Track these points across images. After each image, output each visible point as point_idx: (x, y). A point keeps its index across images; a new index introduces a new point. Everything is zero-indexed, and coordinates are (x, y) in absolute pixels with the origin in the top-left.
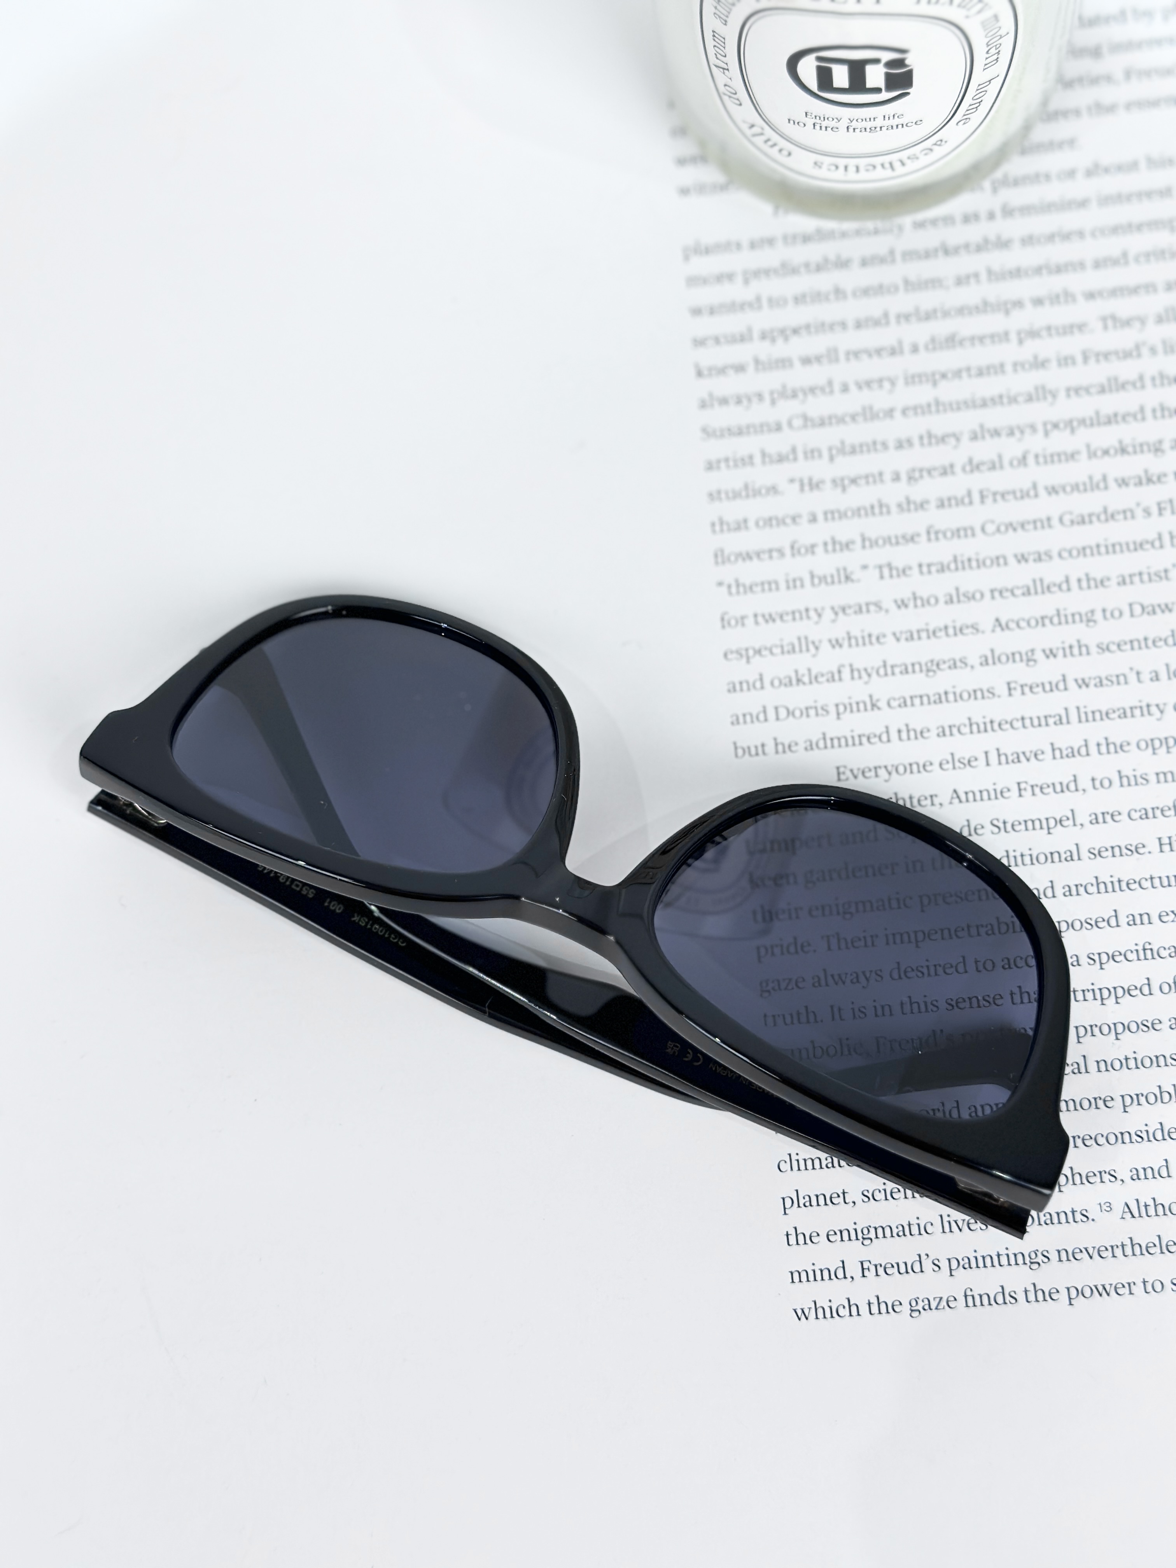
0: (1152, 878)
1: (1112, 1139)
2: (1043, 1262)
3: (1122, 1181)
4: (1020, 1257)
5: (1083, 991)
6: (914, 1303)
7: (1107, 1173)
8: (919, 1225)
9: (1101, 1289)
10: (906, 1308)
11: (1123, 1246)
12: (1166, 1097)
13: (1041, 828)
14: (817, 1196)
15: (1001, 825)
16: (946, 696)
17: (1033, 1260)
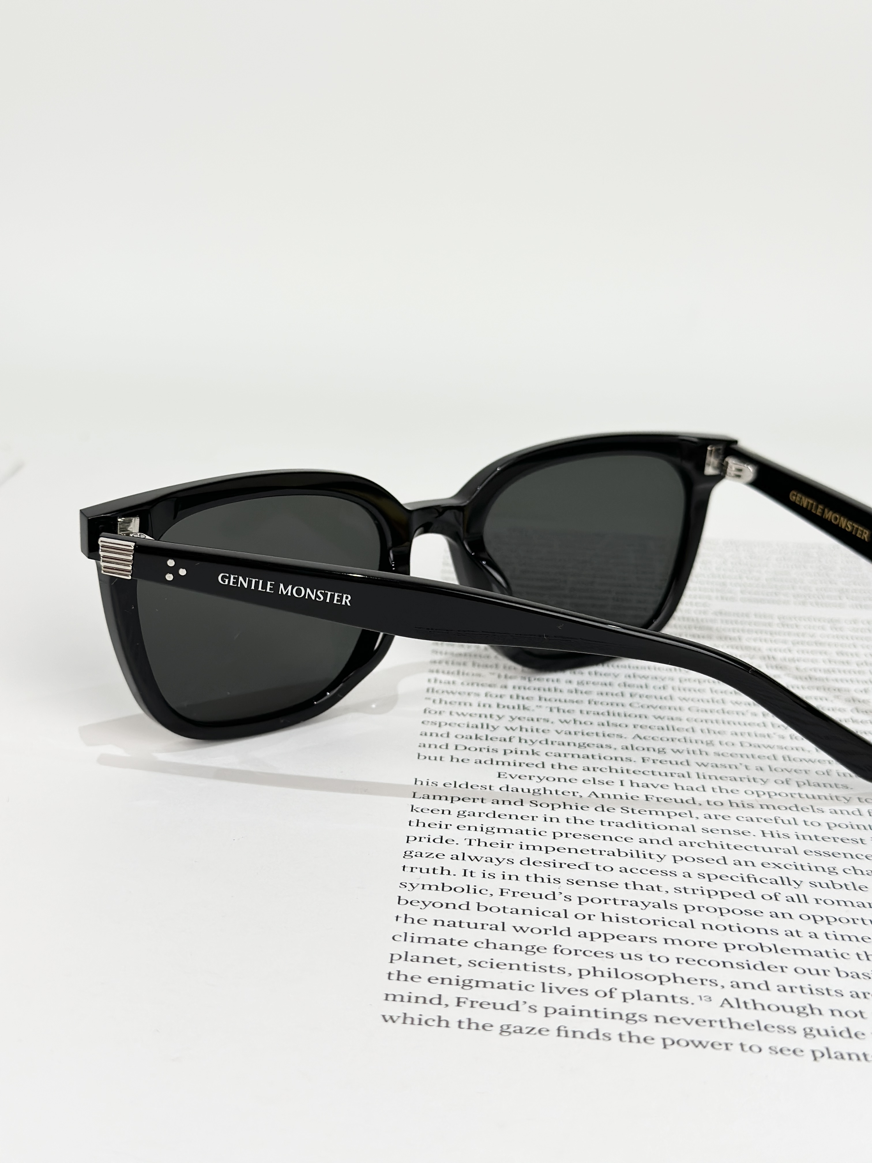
0: (756, 847)
1: (714, 964)
3: (723, 987)
4: (617, 1016)
5: (693, 890)
6: (505, 1027)
7: (708, 981)
8: (520, 985)
9: (697, 1043)
10: (497, 1029)
11: (721, 1022)
12: (766, 949)
13: (663, 814)
14: (425, 958)
15: (630, 811)
16: (593, 756)
17: (630, 1018)
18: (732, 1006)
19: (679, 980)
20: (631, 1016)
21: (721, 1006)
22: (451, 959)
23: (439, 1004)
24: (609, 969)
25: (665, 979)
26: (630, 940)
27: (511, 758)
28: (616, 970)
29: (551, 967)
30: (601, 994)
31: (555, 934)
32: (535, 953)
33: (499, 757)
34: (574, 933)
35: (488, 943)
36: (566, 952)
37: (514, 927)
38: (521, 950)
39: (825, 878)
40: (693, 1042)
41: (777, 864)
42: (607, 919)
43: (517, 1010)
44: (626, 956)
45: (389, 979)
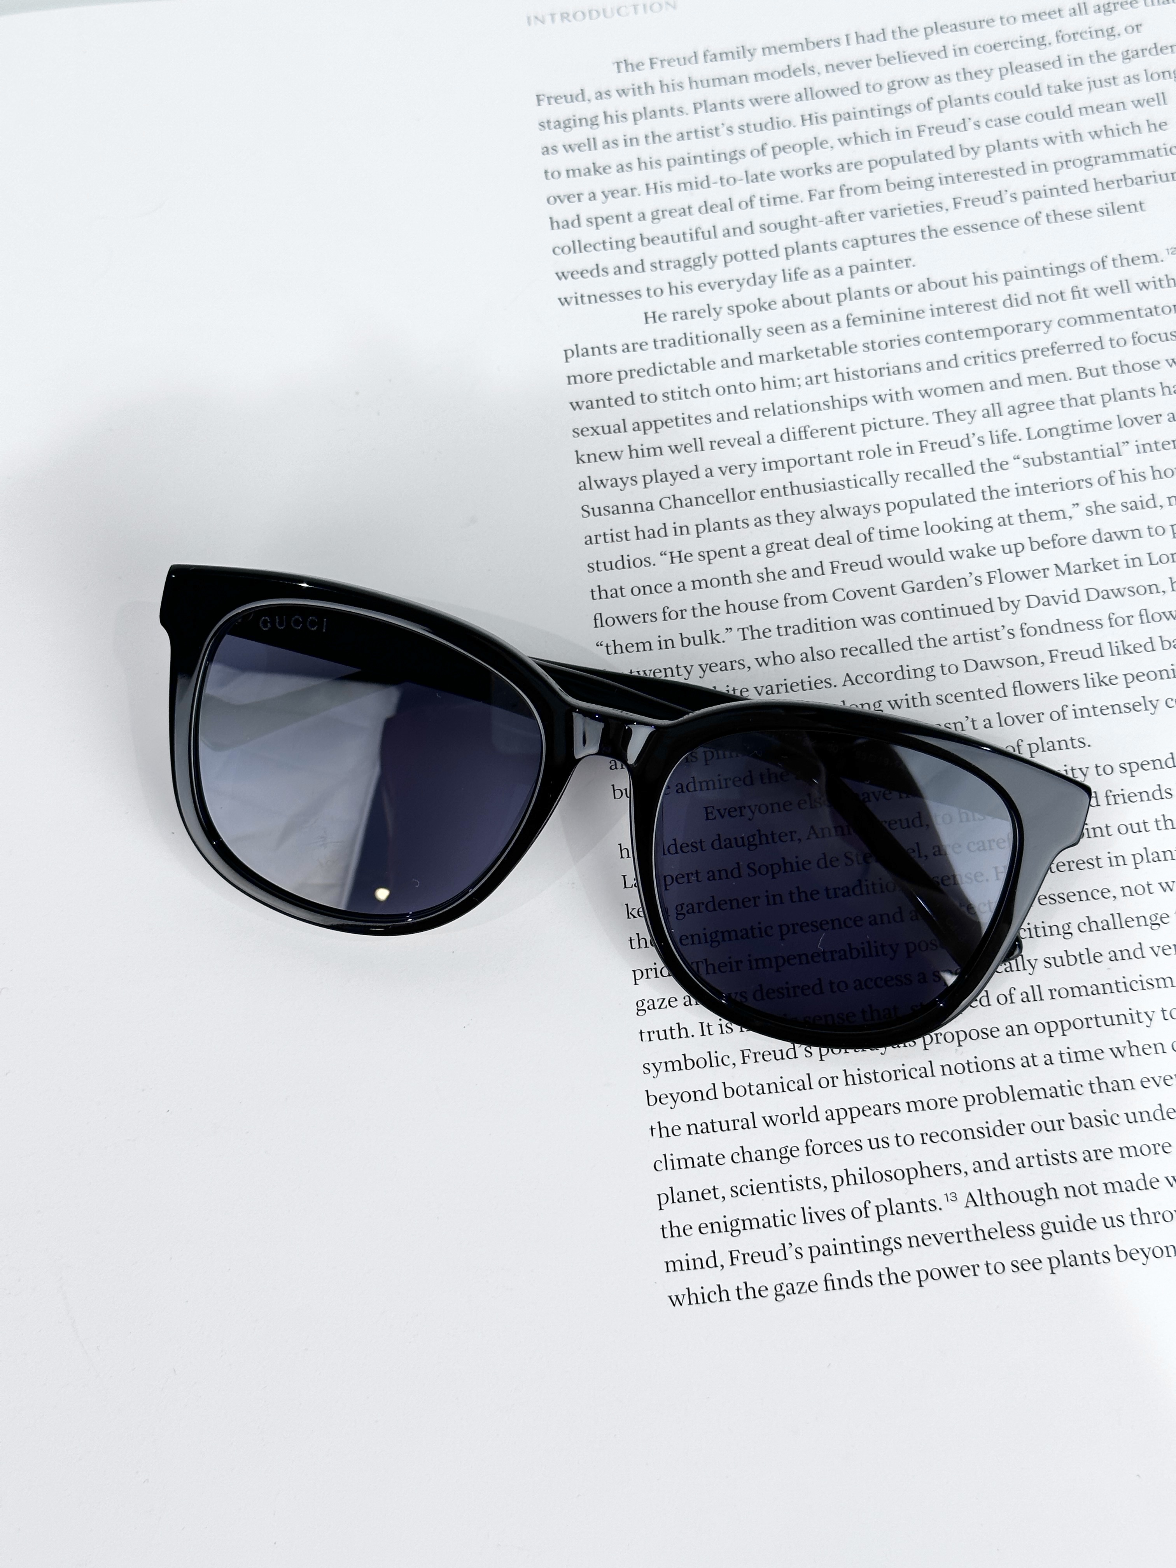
1: (956, 1136)
2: (896, 1248)
3: (966, 1173)
4: (874, 1245)
6: (778, 1288)
7: (953, 1167)
8: (783, 1217)
9: (948, 1271)
10: (771, 1293)
11: (967, 1232)
12: (1004, 1097)
14: (690, 1193)
17: (887, 1247)
18: (976, 1205)
19: (925, 1171)
20: (886, 1242)
21: (967, 1207)
22: (714, 1189)
23: (716, 1266)
24: (860, 1169)
25: (913, 1173)
26: (875, 1114)
28: (866, 1168)
29: (807, 1180)
30: (857, 1213)
31: (804, 1122)
32: (788, 1158)
34: (822, 1116)
35: (743, 1154)
36: (817, 1150)
37: (764, 1118)
38: (776, 1158)
39: (1060, 947)
40: (944, 1270)
42: (850, 1079)
43: (786, 1259)
44: (874, 1145)
45: (664, 1237)
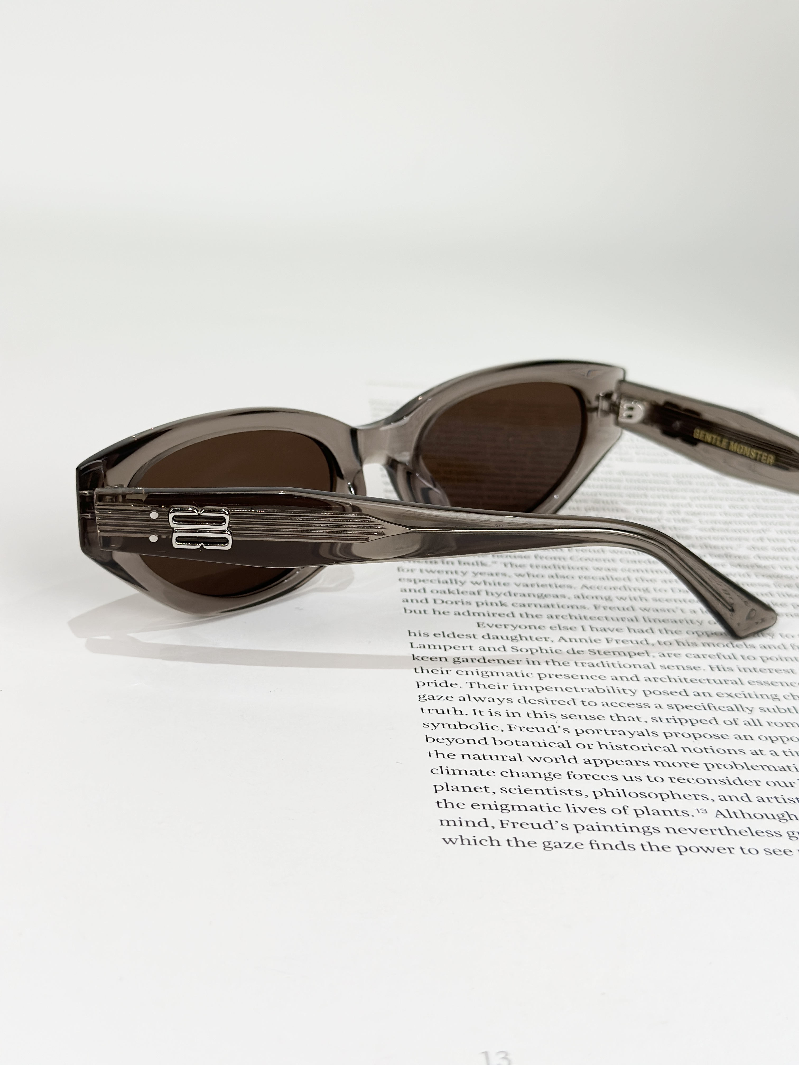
0: (708, 680)
1: (701, 781)
2: (654, 832)
3: (713, 800)
4: (635, 829)
5: (667, 719)
6: (546, 844)
7: (700, 796)
8: (548, 807)
9: (706, 849)
10: (540, 845)
11: (720, 830)
12: (739, 767)
13: (625, 655)
14: (463, 787)
15: (597, 653)
16: (552, 606)
17: (646, 831)
18: (725, 817)
20: (646, 829)
21: (716, 817)
22: (485, 787)
23: (487, 826)
24: (617, 790)
25: (665, 796)
26: (627, 764)
27: (483, 609)
28: (623, 790)
30: (616, 811)
31: (565, 762)
32: (553, 779)
33: (473, 608)
34: (580, 761)
35: (511, 773)
36: (578, 777)
37: (529, 758)
38: (540, 777)
39: (771, 704)
40: (701, 848)
41: (729, 694)
42: (603, 747)
43: (552, 829)
44: (629, 778)
45: (439, 806)
